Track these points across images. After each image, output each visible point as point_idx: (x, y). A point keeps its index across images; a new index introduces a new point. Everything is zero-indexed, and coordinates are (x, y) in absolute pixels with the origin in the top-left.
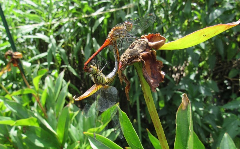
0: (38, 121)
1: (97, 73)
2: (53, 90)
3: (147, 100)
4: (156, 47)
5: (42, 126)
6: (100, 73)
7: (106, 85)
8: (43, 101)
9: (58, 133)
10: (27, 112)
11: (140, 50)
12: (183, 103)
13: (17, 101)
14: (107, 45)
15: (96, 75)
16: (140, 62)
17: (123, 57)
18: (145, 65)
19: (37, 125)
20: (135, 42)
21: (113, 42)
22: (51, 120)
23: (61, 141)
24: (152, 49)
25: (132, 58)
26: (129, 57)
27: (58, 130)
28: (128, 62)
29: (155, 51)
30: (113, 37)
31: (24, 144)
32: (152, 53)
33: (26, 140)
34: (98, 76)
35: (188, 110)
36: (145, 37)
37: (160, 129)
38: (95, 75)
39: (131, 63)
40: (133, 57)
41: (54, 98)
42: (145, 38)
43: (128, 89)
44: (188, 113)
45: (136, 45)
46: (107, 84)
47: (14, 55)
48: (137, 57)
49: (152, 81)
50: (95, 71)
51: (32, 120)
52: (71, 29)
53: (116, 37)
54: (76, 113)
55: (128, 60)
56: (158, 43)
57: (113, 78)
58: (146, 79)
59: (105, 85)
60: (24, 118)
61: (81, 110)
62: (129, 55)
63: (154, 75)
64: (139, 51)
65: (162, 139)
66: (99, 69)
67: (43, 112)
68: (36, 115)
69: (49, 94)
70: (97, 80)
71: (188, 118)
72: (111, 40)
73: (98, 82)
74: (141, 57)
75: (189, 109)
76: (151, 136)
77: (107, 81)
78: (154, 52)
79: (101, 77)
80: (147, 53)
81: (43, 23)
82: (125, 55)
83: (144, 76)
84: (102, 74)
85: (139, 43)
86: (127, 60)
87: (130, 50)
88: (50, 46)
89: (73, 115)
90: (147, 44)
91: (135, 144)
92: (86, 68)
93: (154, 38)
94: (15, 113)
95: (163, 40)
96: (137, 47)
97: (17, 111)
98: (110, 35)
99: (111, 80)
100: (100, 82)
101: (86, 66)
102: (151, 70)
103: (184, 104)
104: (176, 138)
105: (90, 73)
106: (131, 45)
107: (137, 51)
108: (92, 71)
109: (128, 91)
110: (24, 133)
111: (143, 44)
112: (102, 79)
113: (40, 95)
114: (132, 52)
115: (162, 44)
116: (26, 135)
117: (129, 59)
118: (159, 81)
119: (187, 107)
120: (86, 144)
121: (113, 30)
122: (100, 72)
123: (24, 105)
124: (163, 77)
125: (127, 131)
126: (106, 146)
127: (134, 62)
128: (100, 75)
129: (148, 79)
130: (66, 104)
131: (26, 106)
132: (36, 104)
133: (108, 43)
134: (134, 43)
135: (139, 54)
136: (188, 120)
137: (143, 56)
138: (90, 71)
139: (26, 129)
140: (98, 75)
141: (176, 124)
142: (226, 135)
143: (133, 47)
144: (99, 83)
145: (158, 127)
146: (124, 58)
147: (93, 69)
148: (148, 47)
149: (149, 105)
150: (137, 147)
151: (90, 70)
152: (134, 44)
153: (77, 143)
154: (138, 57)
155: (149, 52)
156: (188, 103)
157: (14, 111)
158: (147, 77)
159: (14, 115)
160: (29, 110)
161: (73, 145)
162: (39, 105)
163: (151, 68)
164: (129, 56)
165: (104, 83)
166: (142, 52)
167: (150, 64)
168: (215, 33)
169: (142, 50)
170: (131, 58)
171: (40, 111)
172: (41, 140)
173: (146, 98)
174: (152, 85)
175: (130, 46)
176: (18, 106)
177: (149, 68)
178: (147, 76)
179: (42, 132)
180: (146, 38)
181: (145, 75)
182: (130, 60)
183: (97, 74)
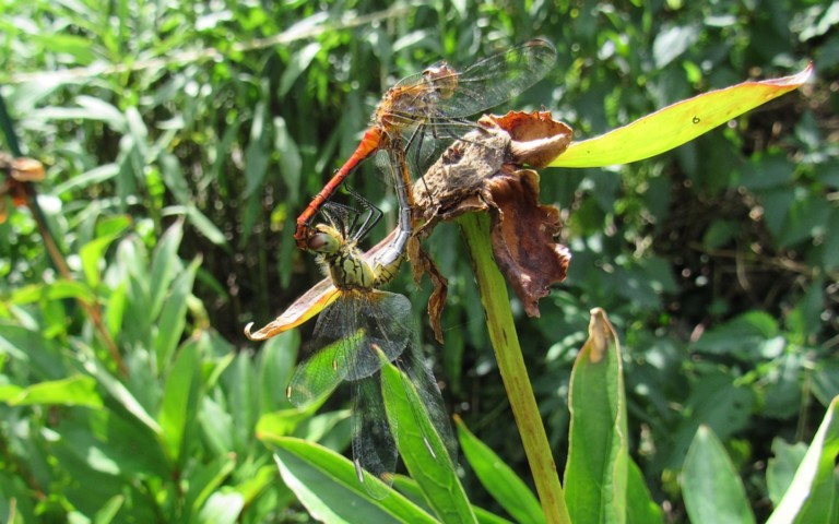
0: (100, 388)
1: (342, 250)
2: (145, 286)
3: (497, 337)
4: (537, 159)
5: (112, 403)
6: (350, 247)
7: (375, 291)
8: (113, 320)
9: (165, 427)
10: (59, 358)
11: (483, 170)
12: (593, 340)
13: (29, 322)
14: (370, 149)
15: (339, 258)
16: (484, 210)
17: (423, 189)
18: (500, 221)
19: (94, 402)
20: (464, 141)
21: (391, 139)
22: (139, 383)
23: (173, 453)
24: (525, 165)
25: (455, 194)
26: (446, 193)
27: (162, 416)
28: (441, 211)
29: (535, 172)
30: (392, 123)
31: (53, 461)
32: (524, 179)
33: (58, 449)
34: (347, 261)
35: (608, 363)
36: (492, 122)
37: (537, 435)
38: (335, 256)
39: (454, 215)
40: (459, 193)
41: (148, 311)
42: (493, 127)
43: (437, 304)
44: (609, 374)
45: (468, 150)
46: (376, 285)
47: (15, 169)
48: (475, 193)
49: (526, 278)
50: (335, 242)
51: (80, 384)
52: (201, 85)
53: (402, 121)
54: (224, 362)
55: (441, 202)
56: (546, 146)
57: (397, 263)
58: (504, 269)
59: (371, 291)
60: (52, 378)
61: (238, 351)
62: (444, 184)
63: (527, 256)
64: (481, 174)
65: (542, 468)
66: (349, 234)
67: (111, 356)
68: (91, 367)
69: (131, 296)
70: (343, 275)
71: (610, 389)
72: (384, 129)
73: (347, 282)
74: (488, 194)
75: (612, 359)
76: (467, 437)
77: (375, 276)
78: (532, 177)
79: (357, 264)
80: (509, 178)
81: (99, 67)
82: (431, 184)
83: (497, 260)
84: (357, 251)
85: (479, 145)
86: (436, 202)
87: (447, 168)
88: (127, 143)
89: (213, 367)
90: (507, 148)
91: (433, 475)
92: (304, 236)
93: (524, 127)
94: (20, 361)
95: (561, 136)
96: (472, 157)
97: (30, 355)
98: (382, 114)
99: (392, 269)
100: (355, 281)
101: (305, 229)
102: (517, 238)
103: (594, 344)
104: (569, 457)
105: (320, 250)
106: (451, 150)
107: (474, 172)
108: (326, 243)
109: (439, 310)
110: (49, 425)
111: (491, 147)
112: (359, 270)
113: (102, 301)
114: (456, 176)
115: (558, 149)
116: (57, 431)
117: (443, 201)
118: (546, 277)
119: (605, 352)
120: (255, 460)
121: (390, 97)
122: (353, 245)
123: (50, 333)
124: (566, 264)
125: (407, 432)
126: (335, 479)
127: (462, 212)
128: (353, 256)
129: (510, 271)
130: (185, 337)
131: (57, 339)
132: (88, 330)
133: (375, 144)
134: (457, 142)
135: (481, 184)
136: (611, 396)
137: (494, 191)
138: (320, 246)
139: (58, 415)
140: (345, 255)
141: (571, 409)
142: (703, 432)
143: (458, 155)
144: (351, 283)
145: (530, 431)
146: (428, 194)
147: (329, 238)
148: (511, 159)
149: (503, 355)
150: (441, 484)
151: (317, 242)
152: (458, 145)
153: (227, 461)
154: (477, 193)
155: (513, 176)
156: (609, 342)
157: (19, 354)
158: (507, 265)
159: (16, 367)
160: (65, 352)
161: (212, 465)
162: (99, 335)
163: (519, 232)
164: (443, 190)
165: (367, 284)
166: (490, 176)
167: (515, 216)
168: (728, 113)
169: (490, 170)
170: (451, 197)
171: (103, 355)
172: (109, 449)
173: (494, 330)
174: (528, 293)
175: (446, 153)
176: (30, 340)
177: (512, 231)
178: (508, 260)
179: (110, 425)
180: (498, 126)
181: (502, 255)
182: (449, 204)
183: (340, 254)
